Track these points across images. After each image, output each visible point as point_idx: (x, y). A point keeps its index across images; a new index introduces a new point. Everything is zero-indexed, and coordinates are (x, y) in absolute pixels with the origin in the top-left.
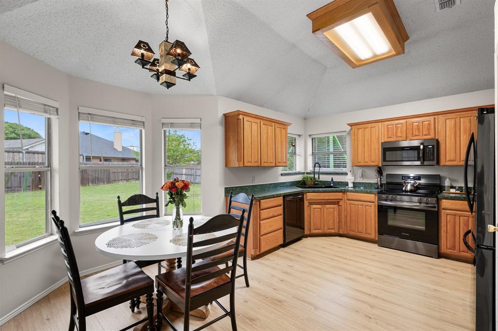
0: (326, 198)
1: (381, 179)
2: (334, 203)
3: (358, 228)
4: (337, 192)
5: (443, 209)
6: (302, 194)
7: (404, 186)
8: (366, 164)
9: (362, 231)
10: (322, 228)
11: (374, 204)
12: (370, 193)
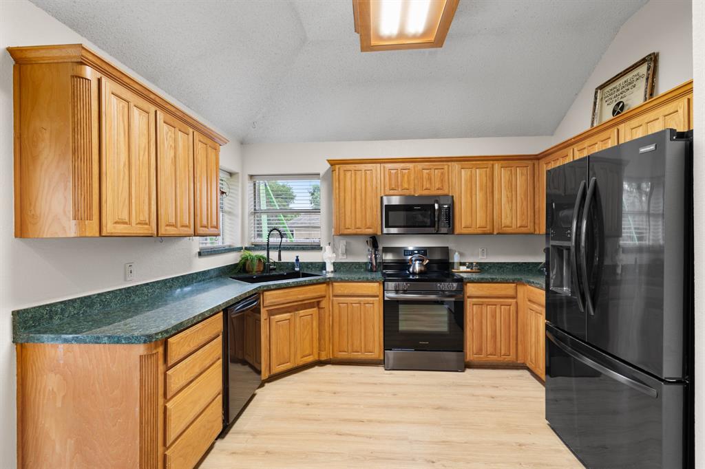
0: (301, 297)
1: (376, 255)
2: (311, 306)
3: (353, 345)
4: (318, 283)
5: (469, 297)
6: (256, 295)
7: (410, 266)
8: (359, 231)
9: (359, 350)
10: (292, 358)
11: (377, 299)
12: (372, 281)
